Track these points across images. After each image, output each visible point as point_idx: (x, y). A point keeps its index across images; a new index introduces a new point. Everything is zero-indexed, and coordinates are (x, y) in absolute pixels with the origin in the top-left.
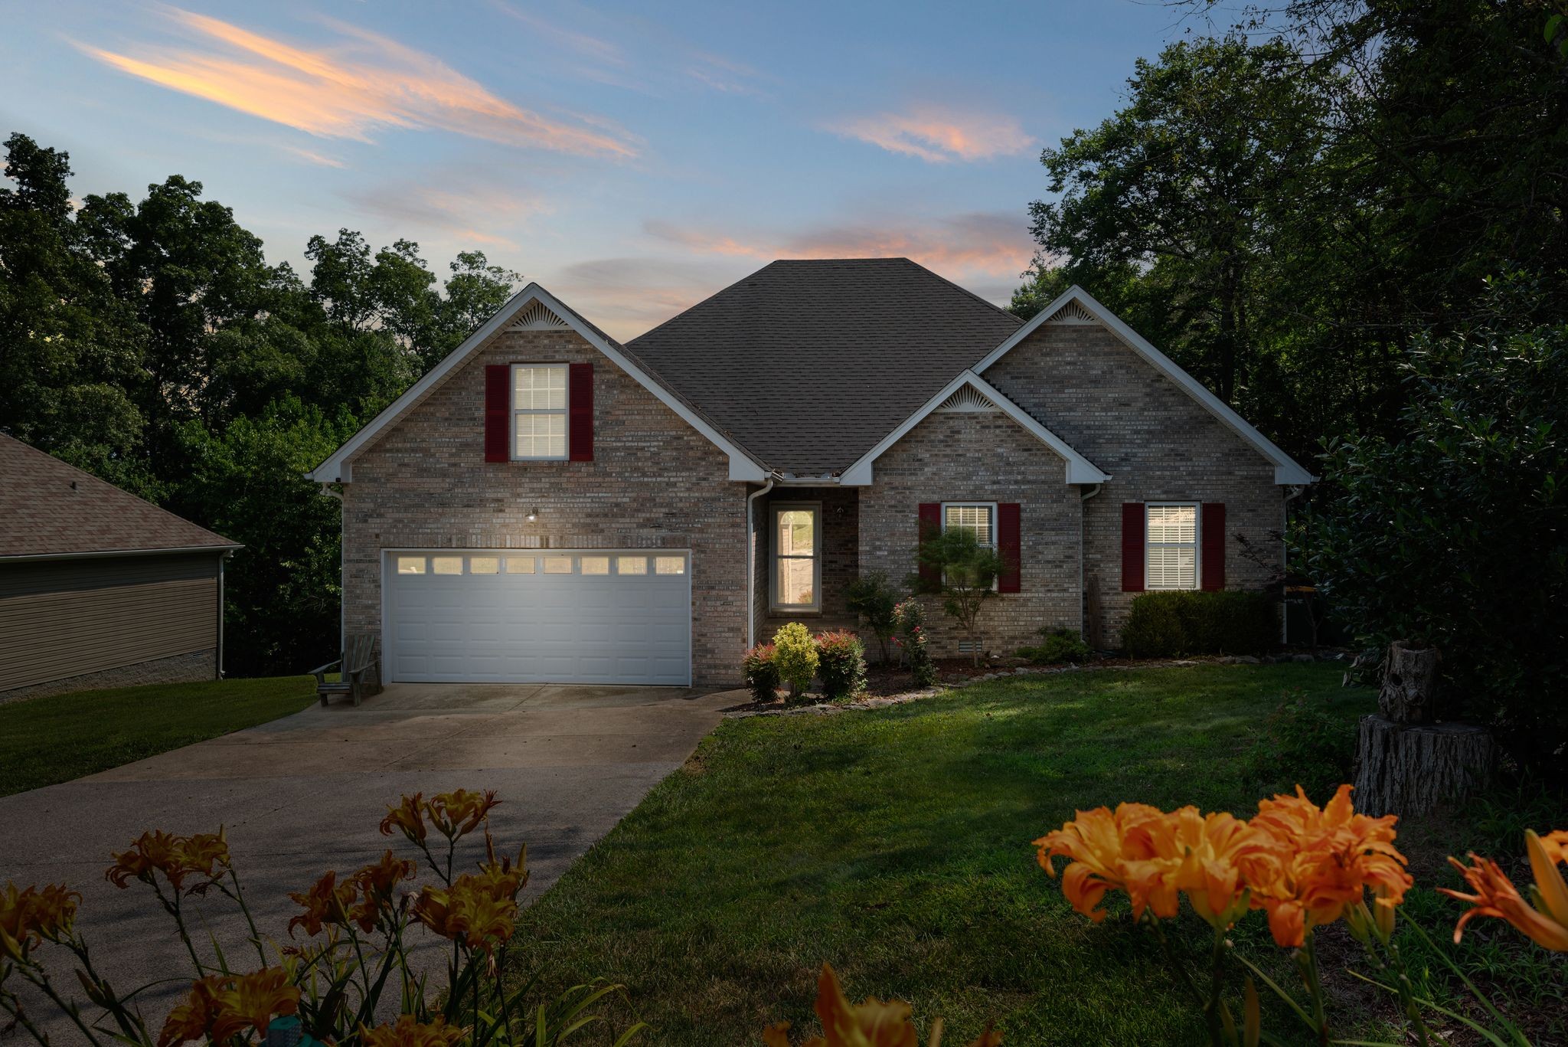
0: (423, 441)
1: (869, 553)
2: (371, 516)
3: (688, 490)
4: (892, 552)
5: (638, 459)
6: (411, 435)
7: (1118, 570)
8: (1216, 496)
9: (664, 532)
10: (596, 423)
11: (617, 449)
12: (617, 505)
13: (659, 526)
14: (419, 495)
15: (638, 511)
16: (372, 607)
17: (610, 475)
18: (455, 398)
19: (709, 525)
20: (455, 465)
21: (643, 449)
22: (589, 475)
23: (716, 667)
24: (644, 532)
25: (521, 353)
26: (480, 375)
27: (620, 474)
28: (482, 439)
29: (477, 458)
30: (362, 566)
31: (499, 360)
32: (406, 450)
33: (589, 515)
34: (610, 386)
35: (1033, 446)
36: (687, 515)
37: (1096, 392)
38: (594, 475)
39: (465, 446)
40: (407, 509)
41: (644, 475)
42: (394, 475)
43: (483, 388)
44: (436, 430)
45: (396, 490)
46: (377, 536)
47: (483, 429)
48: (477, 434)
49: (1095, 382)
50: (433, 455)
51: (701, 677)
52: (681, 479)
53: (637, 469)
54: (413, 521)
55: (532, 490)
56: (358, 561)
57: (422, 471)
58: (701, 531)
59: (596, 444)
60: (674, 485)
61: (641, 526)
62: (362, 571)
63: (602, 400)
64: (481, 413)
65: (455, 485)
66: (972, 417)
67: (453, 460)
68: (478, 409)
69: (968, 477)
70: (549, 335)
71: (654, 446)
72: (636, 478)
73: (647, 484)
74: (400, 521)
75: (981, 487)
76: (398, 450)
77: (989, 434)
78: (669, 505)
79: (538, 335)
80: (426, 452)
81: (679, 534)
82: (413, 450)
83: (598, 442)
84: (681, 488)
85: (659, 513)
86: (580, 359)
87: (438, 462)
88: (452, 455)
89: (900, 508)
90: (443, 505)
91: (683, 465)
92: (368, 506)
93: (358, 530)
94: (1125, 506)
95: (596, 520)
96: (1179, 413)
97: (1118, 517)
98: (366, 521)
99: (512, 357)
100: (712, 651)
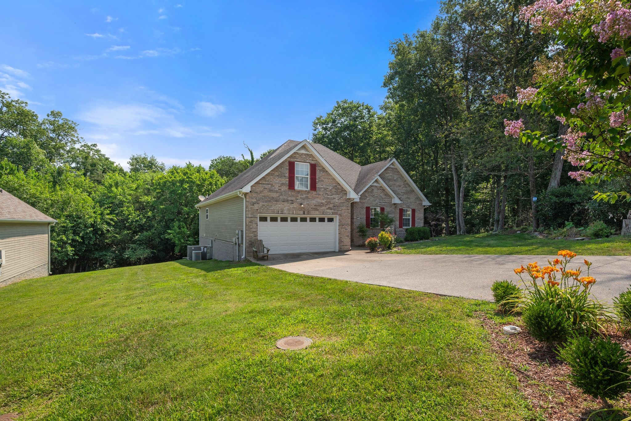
0: (271, 182)
1: (356, 218)
2: (255, 204)
3: (338, 200)
4: (361, 218)
5: (327, 191)
6: (267, 180)
7: (398, 223)
8: (413, 207)
9: (332, 211)
10: (317, 180)
11: (322, 188)
12: (322, 203)
13: (331, 209)
14: (270, 198)
15: (327, 205)
16: (256, 232)
17: (320, 195)
18: (280, 170)
19: (342, 209)
20: (280, 189)
21: (328, 188)
22: (315, 195)
23: (344, 246)
24: (328, 211)
25: (297, 159)
26: (287, 164)
27: (323, 195)
28: (287, 182)
29: (286, 188)
30: (252, 219)
31: (292, 160)
32: (266, 184)
33: (315, 206)
34: (320, 171)
35: (387, 195)
36: (338, 206)
37: (395, 183)
38: (316, 195)
39: (283, 184)
40: (266, 202)
41: (328, 195)
42: (262, 191)
43: (288, 168)
44: (275, 179)
45: (263, 196)
46: (257, 210)
47: (288, 180)
48: (286, 181)
49: (395, 180)
50: (274, 186)
51: (341, 248)
52: (336, 197)
53: (326, 194)
54: (268, 206)
55: (301, 198)
56: (251, 217)
57: (271, 191)
58: (341, 211)
59: (317, 186)
60: (335, 198)
61: (327, 209)
62: (252, 220)
63: (318, 174)
64: (287, 175)
65: (280, 195)
66: (376, 186)
67: (279, 188)
68: (286, 174)
69: (375, 201)
70: (305, 155)
71: (330, 188)
72: (326, 196)
73: (329, 198)
74: (264, 205)
75: (377, 203)
76: (264, 184)
77: (379, 191)
78: (334, 204)
79: (302, 154)
80: (272, 185)
81: (336, 211)
82: (268, 184)
83: (318, 186)
84: (337, 199)
85: (331, 206)
86: (313, 162)
87: (275, 188)
88: (279, 186)
89: (362, 208)
90: (276, 201)
91: (337, 194)
92: (254, 200)
93: (251, 208)
94: (400, 209)
95: (317, 207)
96: (409, 189)
97: (398, 211)
98: (254, 205)
99: (296, 160)
100: (343, 242)
